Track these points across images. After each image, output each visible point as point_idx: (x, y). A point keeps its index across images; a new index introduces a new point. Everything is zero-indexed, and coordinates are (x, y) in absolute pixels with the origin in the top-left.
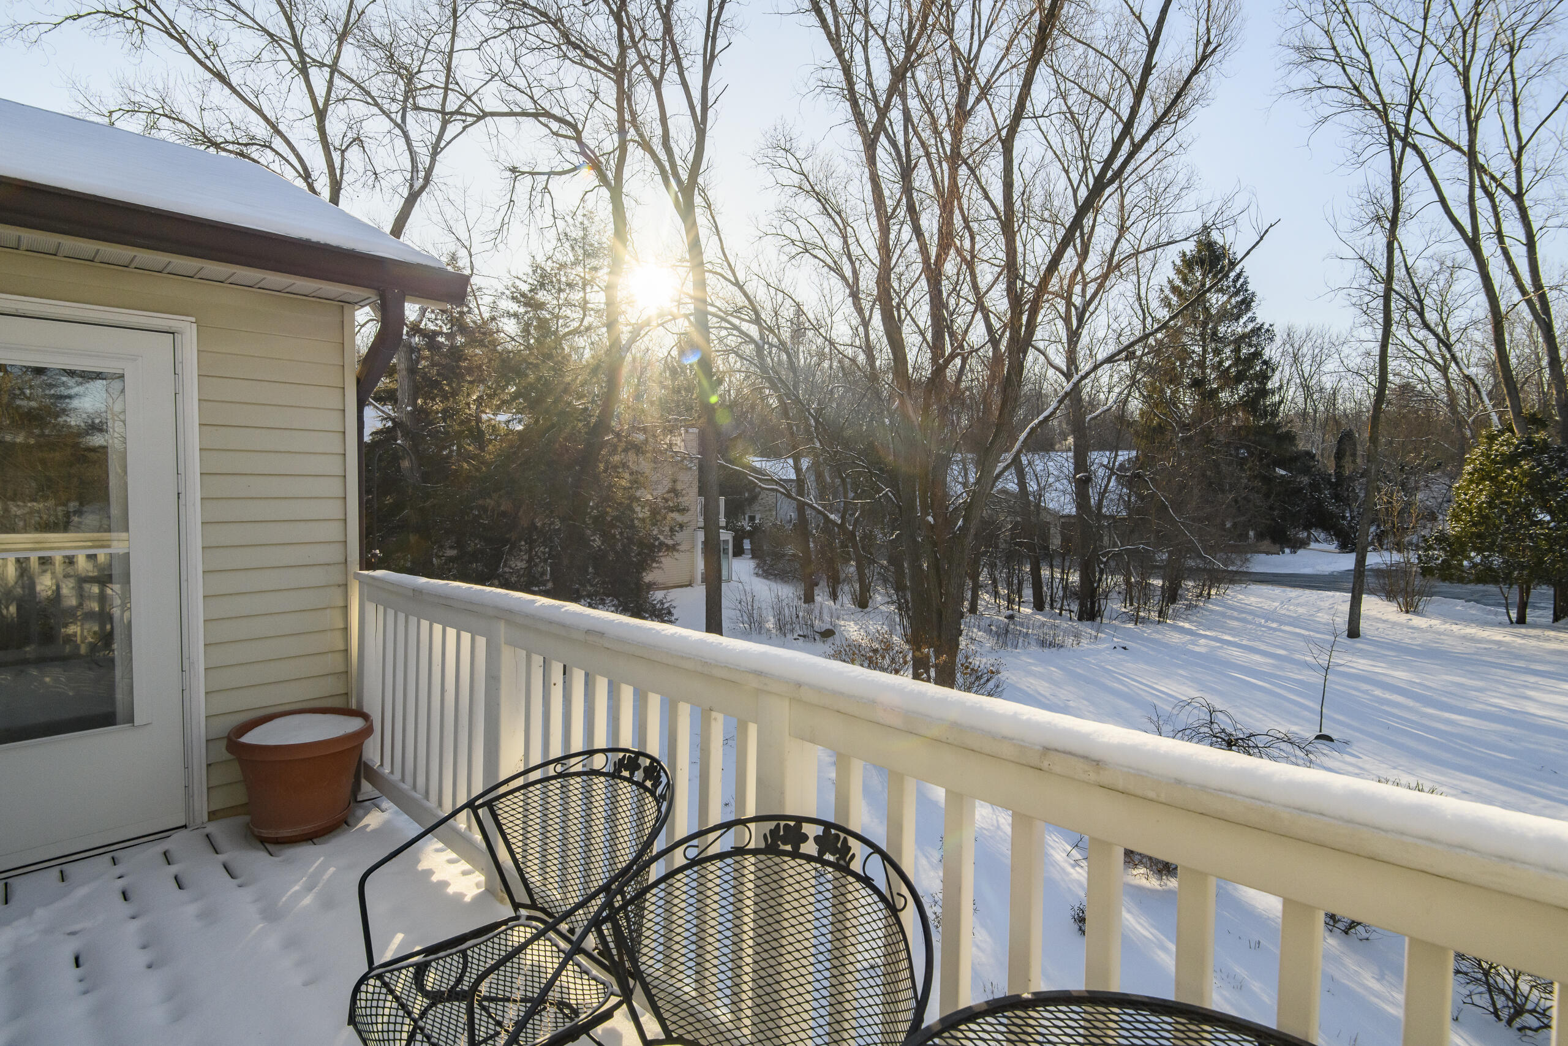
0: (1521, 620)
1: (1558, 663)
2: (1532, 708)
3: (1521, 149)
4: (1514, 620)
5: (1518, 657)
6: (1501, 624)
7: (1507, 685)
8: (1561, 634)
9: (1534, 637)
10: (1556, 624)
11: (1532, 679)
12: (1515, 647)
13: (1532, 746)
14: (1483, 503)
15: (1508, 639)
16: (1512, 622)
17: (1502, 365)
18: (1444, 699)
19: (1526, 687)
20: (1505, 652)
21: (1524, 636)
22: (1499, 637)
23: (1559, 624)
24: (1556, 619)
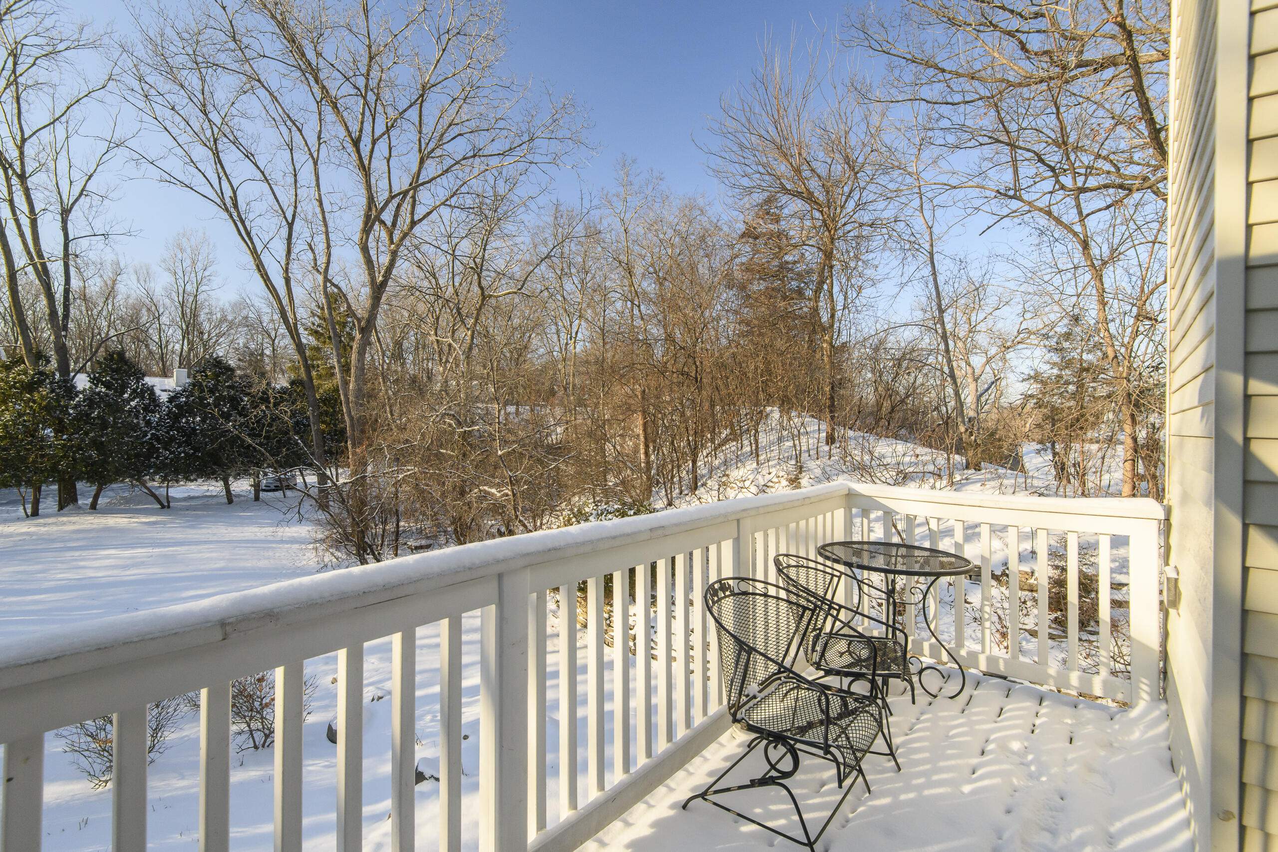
0: (35, 513)
1: (84, 539)
2: (91, 573)
3: (24, 141)
4: (29, 514)
5: (53, 541)
6: (19, 519)
7: (62, 562)
8: (71, 518)
9: (53, 524)
10: (62, 512)
11: (77, 554)
12: (43, 534)
13: (111, 598)
14: (8, 421)
15: (33, 529)
16: (28, 516)
17: (16, 310)
18: (17, 587)
19: (76, 560)
20: (37, 540)
21: (45, 525)
22: (25, 530)
23: (65, 510)
24: (61, 507)
